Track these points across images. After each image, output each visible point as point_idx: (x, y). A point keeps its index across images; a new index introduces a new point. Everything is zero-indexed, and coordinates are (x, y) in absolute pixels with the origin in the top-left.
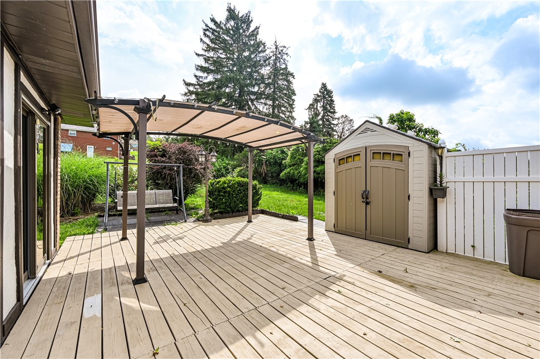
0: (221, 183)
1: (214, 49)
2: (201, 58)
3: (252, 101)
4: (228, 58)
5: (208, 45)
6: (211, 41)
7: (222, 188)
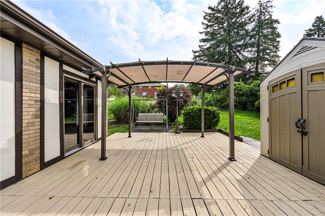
0: (188, 110)
1: (210, 26)
2: (204, 34)
3: (239, 51)
4: (220, 28)
5: (206, 24)
6: (209, 21)
7: (188, 113)
